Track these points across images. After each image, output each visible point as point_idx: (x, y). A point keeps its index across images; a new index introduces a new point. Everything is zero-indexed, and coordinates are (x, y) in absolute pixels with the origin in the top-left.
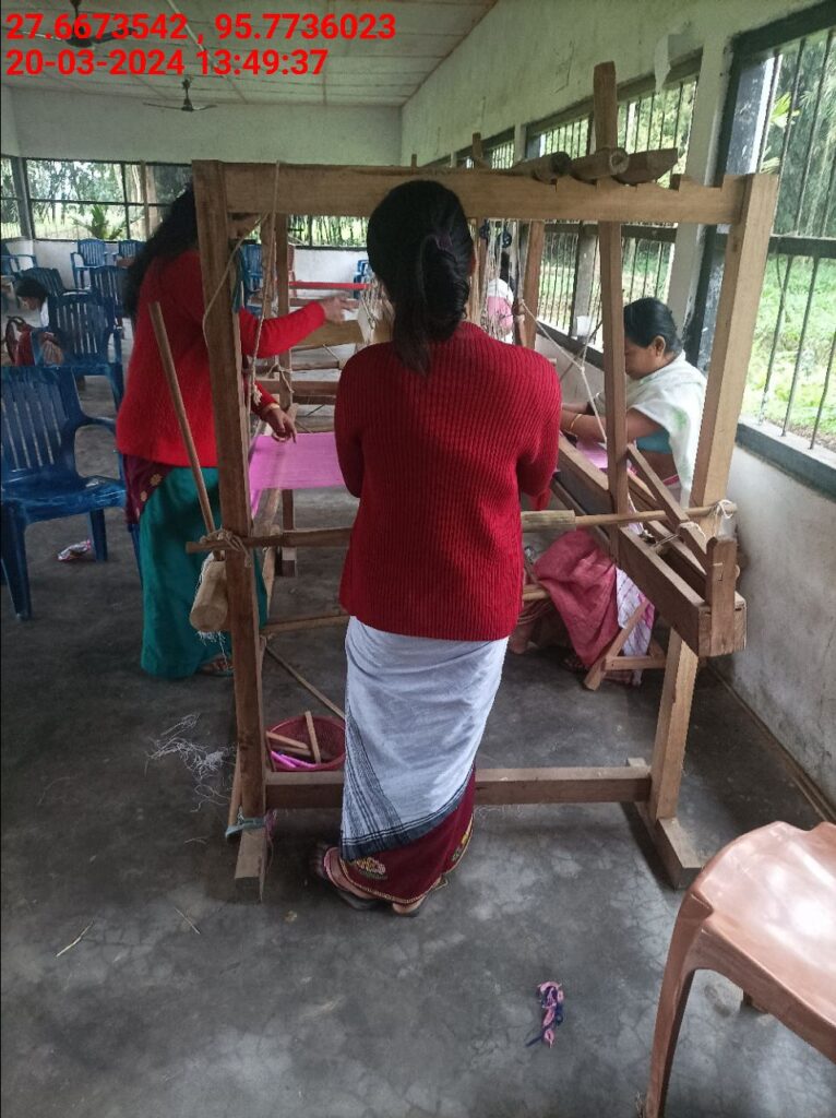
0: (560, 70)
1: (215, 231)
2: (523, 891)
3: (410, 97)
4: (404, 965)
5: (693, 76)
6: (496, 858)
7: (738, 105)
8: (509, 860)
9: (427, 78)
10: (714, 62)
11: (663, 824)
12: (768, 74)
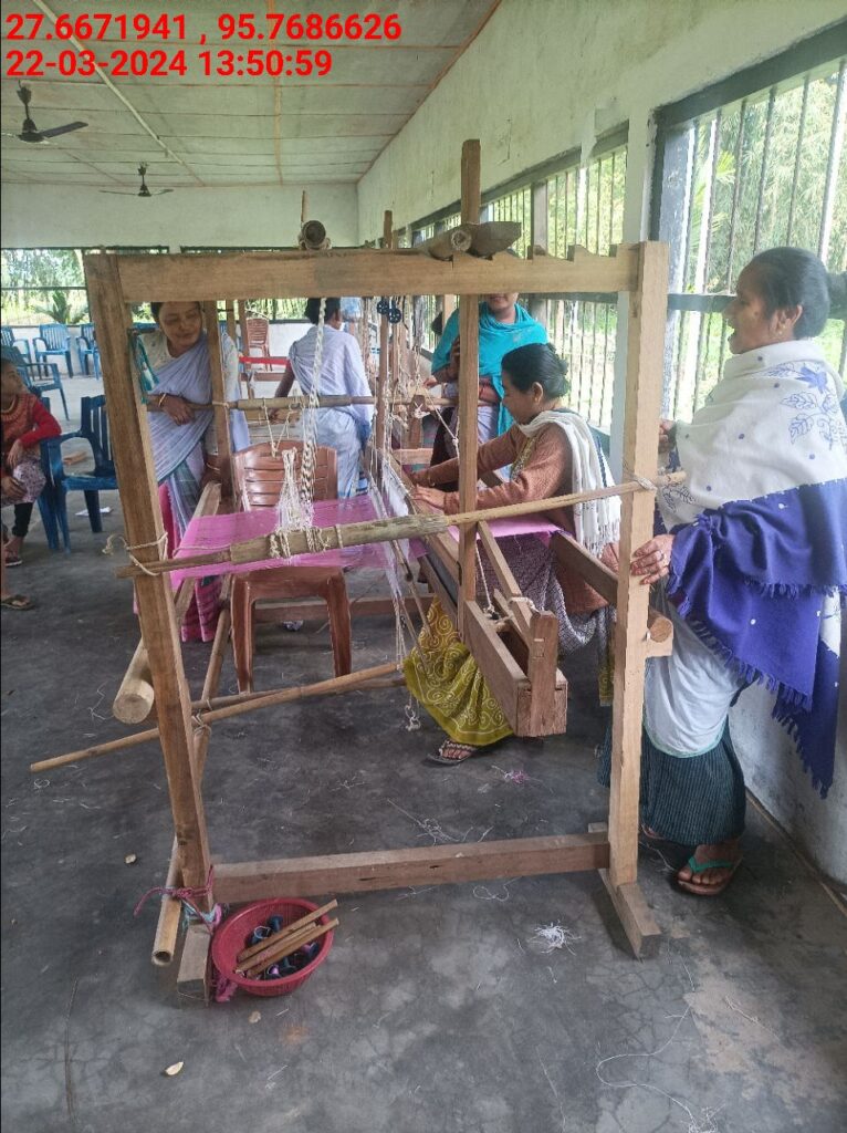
0: (501, 144)
2: (496, 972)
3: (364, 173)
4: (373, 1062)
5: (623, 147)
6: (468, 939)
7: (665, 172)
8: (481, 941)
9: (379, 155)
10: (641, 133)
11: (624, 890)
12: (692, 142)
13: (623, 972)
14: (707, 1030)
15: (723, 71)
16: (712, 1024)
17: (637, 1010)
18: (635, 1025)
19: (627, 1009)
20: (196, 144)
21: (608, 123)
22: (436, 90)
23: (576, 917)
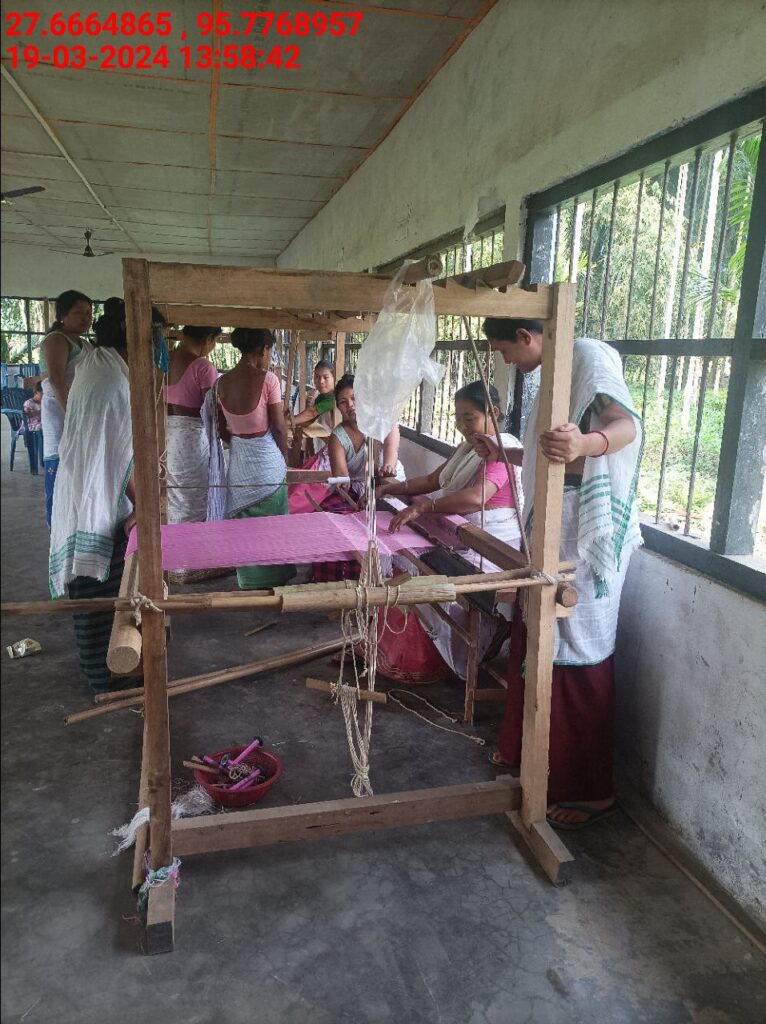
0: (401, 225)
1: (140, 314)
2: (383, 900)
3: (283, 249)
5: (501, 227)
7: (534, 246)
9: (297, 235)
10: (515, 215)
11: (536, 826)
12: (555, 223)
13: (494, 899)
14: (566, 945)
15: (579, 168)
16: (569, 941)
17: (505, 930)
18: (503, 941)
19: (497, 929)
20: (138, 215)
21: (489, 209)
22: (348, 184)
23: (454, 854)
